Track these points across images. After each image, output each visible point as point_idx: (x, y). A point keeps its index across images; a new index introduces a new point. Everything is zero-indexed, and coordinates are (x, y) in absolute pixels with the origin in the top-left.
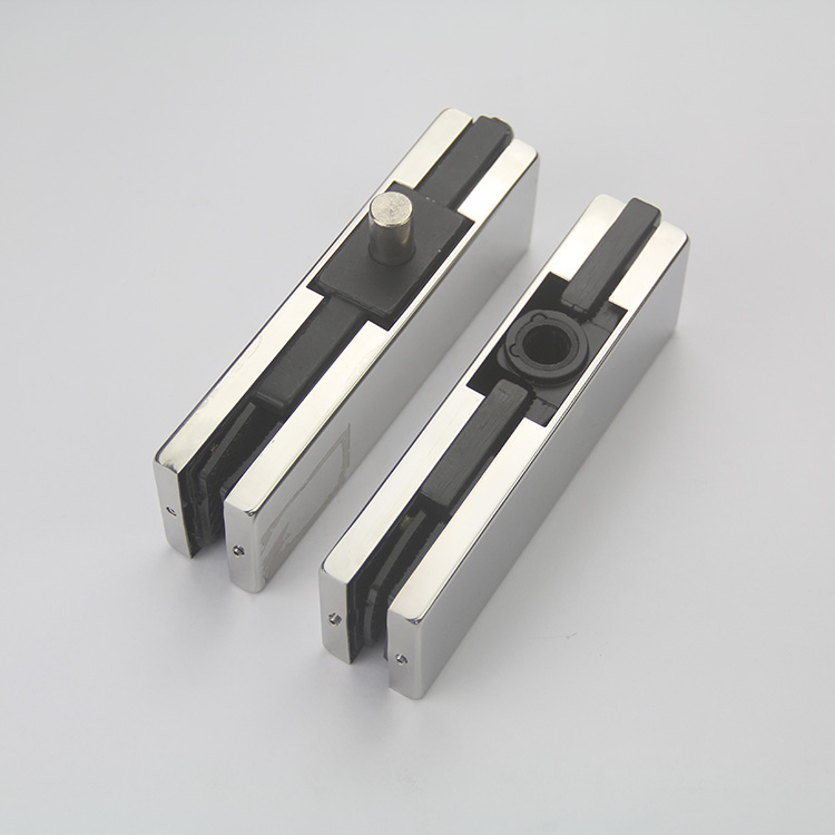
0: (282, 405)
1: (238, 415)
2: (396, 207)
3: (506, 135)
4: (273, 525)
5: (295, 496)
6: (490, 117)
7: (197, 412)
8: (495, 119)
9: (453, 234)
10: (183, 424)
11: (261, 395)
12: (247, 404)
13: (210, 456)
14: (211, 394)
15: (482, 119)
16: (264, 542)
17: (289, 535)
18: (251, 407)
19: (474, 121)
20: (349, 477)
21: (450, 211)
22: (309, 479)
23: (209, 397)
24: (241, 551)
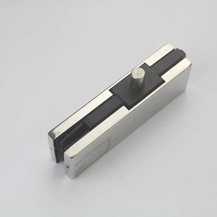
0: (90, 126)
1: (77, 126)
2: (140, 73)
3: (183, 56)
4: (80, 162)
5: (88, 155)
6: (180, 49)
7: (65, 122)
8: (181, 51)
9: (157, 84)
10: (59, 125)
11: (85, 121)
12: (80, 123)
13: (65, 137)
14: (70, 117)
15: (177, 49)
16: (75, 166)
17: (85, 165)
18: (82, 124)
19: (175, 49)
20: (110, 150)
21: (158, 77)
22: (94, 150)
23: (69, 118)
24: (68, 167)
